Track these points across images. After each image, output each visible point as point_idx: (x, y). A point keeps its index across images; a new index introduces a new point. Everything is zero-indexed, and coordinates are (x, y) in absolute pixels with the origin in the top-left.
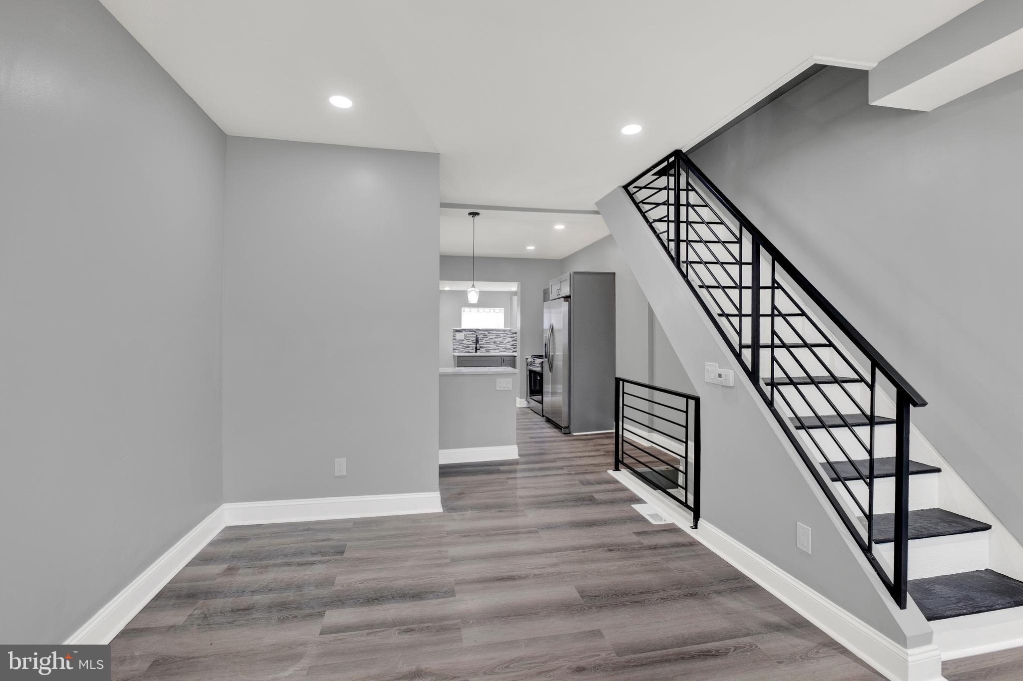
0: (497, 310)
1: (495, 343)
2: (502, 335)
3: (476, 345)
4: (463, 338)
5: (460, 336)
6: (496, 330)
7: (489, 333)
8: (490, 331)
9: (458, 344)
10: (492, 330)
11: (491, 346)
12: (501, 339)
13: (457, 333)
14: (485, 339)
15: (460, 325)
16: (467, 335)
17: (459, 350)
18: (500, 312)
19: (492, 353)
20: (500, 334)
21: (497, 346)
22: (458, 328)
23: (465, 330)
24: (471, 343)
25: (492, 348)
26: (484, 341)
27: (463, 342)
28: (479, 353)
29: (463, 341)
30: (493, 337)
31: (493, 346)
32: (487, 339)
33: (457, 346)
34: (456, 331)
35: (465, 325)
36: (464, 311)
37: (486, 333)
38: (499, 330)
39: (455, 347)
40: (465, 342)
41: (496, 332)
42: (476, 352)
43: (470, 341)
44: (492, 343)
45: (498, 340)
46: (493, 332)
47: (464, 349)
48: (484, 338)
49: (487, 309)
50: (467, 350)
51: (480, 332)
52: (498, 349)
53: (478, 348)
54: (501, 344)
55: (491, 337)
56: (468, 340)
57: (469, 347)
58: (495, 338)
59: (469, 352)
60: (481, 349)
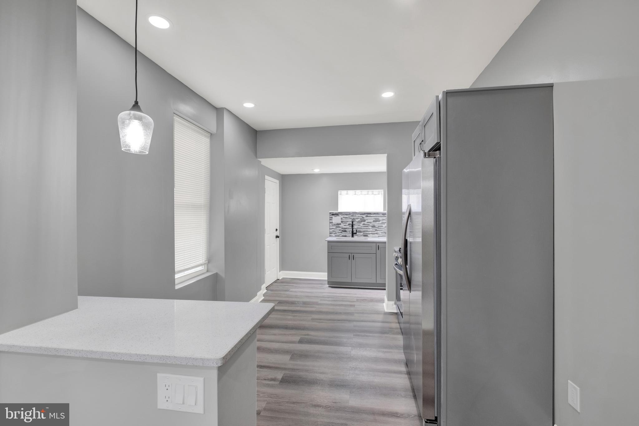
0: (376, 192)
1: (373, 226)
2: (381, 218)
3: (353, 229)
4: (339, 222)
5: (336, 220)
6: (374, 213)
7: (367, 216)
8: (368, 214)
9: (334, 227)
10: (370, 214)
11: (369, 230)
12: (380, 222)
13: (333, 217)
14: (363, 223)
15: (337, 209)
16: (344, 219)
17: (336, 233)
18: (379, 194)
19: (370, 239)
20: (379, 218)
21: (376, 230)
22: (335, 212)
23: (341, 213)
24: (348, 227)
25: (370, 232)
26: (361, 225)
27: (340, 226)
28: (356, 238)
29: (340, 224)
30: (372, 221)
31: (371, 230)
32: (365, 223)
33: (333, 230)
34: (333, 215)
35: (342, 208)
36: (341, 194)
37: (364, 216)
38: (378, 213)
39: (331, 230)
40: (342, 225)
41: (374, 215)
42: (353, 236)
43: (347, 224)
44: (370, 227)
45: (376, 224)
46: (371, 215)
47: (341, 232)
48: (362, 221)
49: (365, 192)
50: (344, 234)
51: (357, 215)
52: (377, 233)
53: (355, 232)
54: (380, 227)
55: (369, 221)
56: (345, 224)
57: (345, 231)
58: (374, 221)
59: (346, 236)
60: (357, 234)
